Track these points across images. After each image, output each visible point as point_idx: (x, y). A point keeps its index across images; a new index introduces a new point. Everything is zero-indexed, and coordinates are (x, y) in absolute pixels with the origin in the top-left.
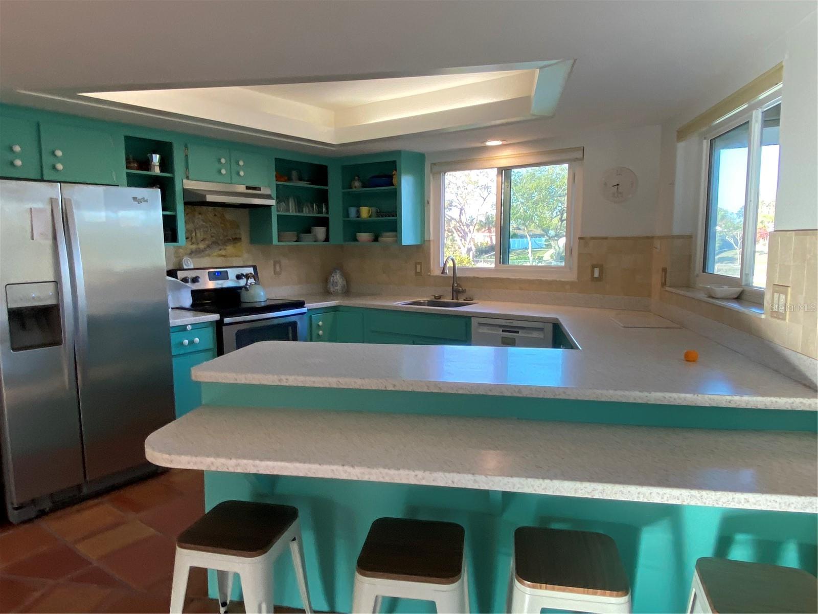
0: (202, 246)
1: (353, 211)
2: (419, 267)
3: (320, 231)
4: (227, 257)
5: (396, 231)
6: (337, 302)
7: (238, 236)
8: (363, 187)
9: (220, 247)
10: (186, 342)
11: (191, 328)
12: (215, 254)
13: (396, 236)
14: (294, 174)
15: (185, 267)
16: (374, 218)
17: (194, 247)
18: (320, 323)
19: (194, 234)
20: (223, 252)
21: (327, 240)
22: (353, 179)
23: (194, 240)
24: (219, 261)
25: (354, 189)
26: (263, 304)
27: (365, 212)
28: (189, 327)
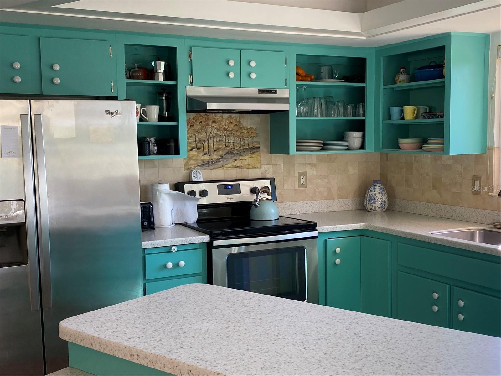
0: (215, 157)
1: (395, 110)
2: (477, 183)
3: (355, 138)
4: (243, 168)
5: (442, 137)
6: (362, 224)
7: (256, 145)
8: (410, 81)
9: (235, 158)
10: (170, 265)
11: (176, 250)
12: (230, 165)
13: (442, 143)
14: (324, 70)
15: (194, 180)
16: (421, 121)
17: (206, 157)
18: (338, 250)
19: (206, 144)
20: (238, 163)
21: (362, 147)
22: (398, 72)
23: (206, 150)
24: (234, 173)
25: (399, 85)
26: (273, 224)
27: (409, 112)
28: (174, 249)
